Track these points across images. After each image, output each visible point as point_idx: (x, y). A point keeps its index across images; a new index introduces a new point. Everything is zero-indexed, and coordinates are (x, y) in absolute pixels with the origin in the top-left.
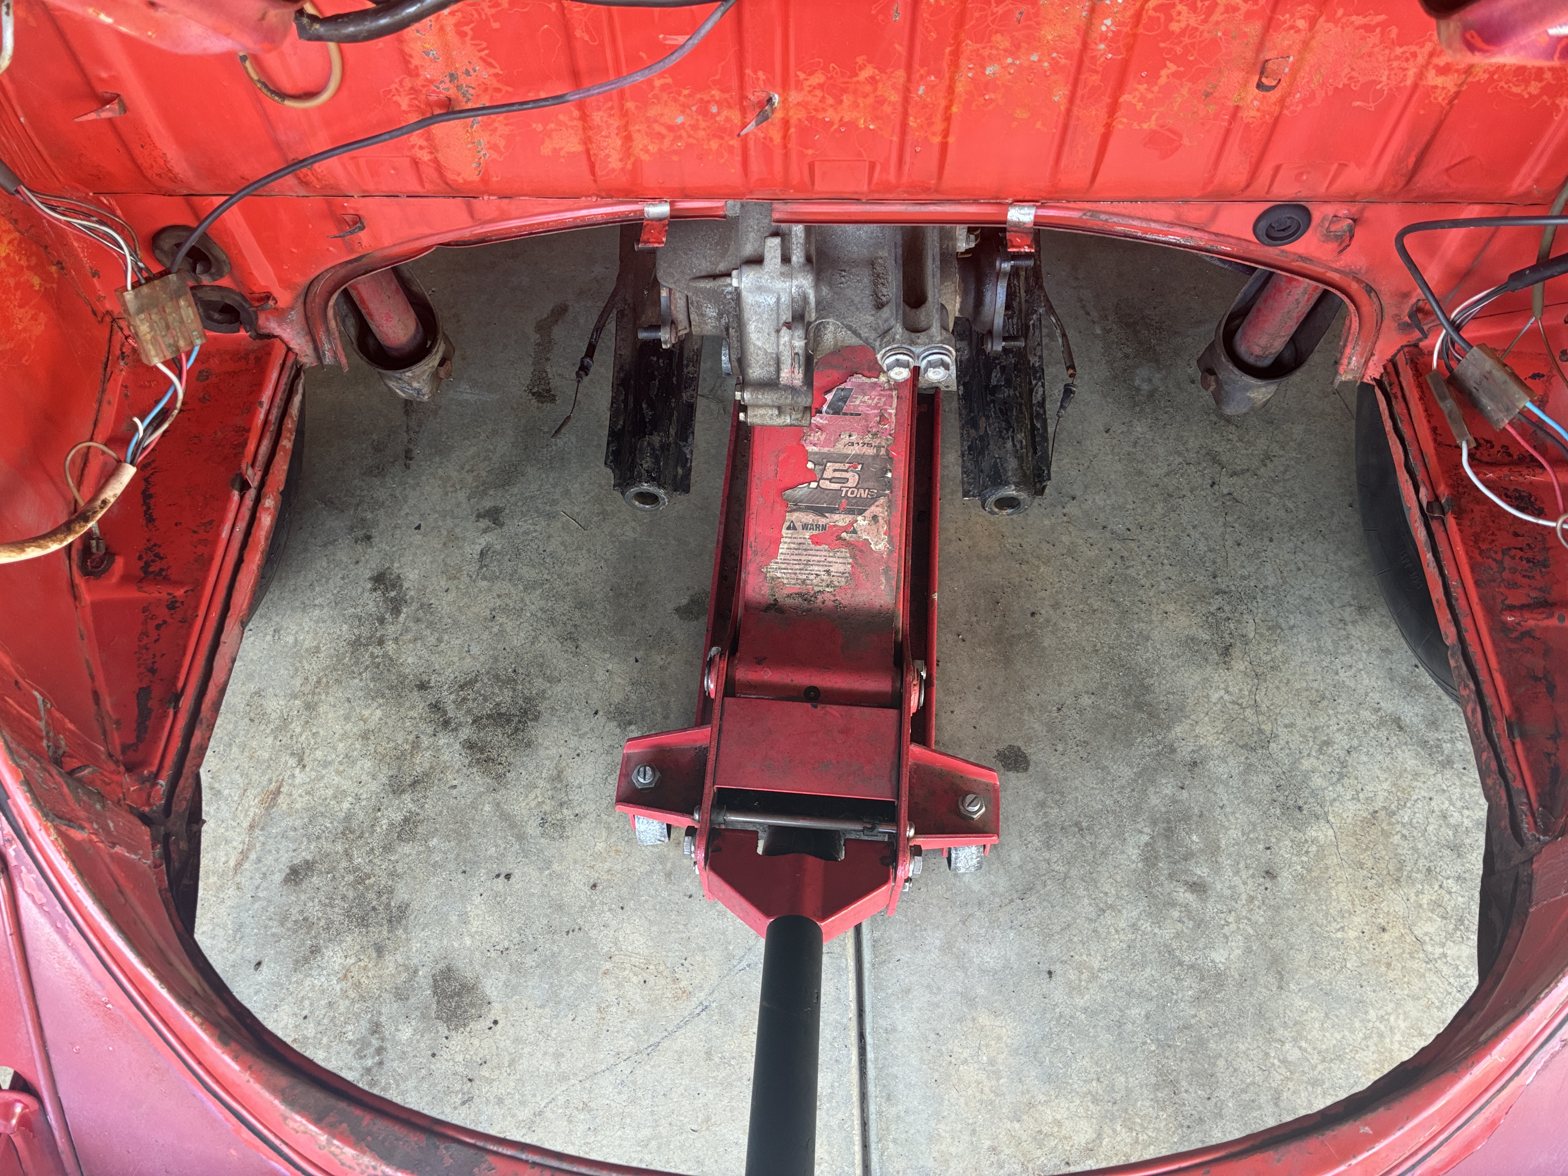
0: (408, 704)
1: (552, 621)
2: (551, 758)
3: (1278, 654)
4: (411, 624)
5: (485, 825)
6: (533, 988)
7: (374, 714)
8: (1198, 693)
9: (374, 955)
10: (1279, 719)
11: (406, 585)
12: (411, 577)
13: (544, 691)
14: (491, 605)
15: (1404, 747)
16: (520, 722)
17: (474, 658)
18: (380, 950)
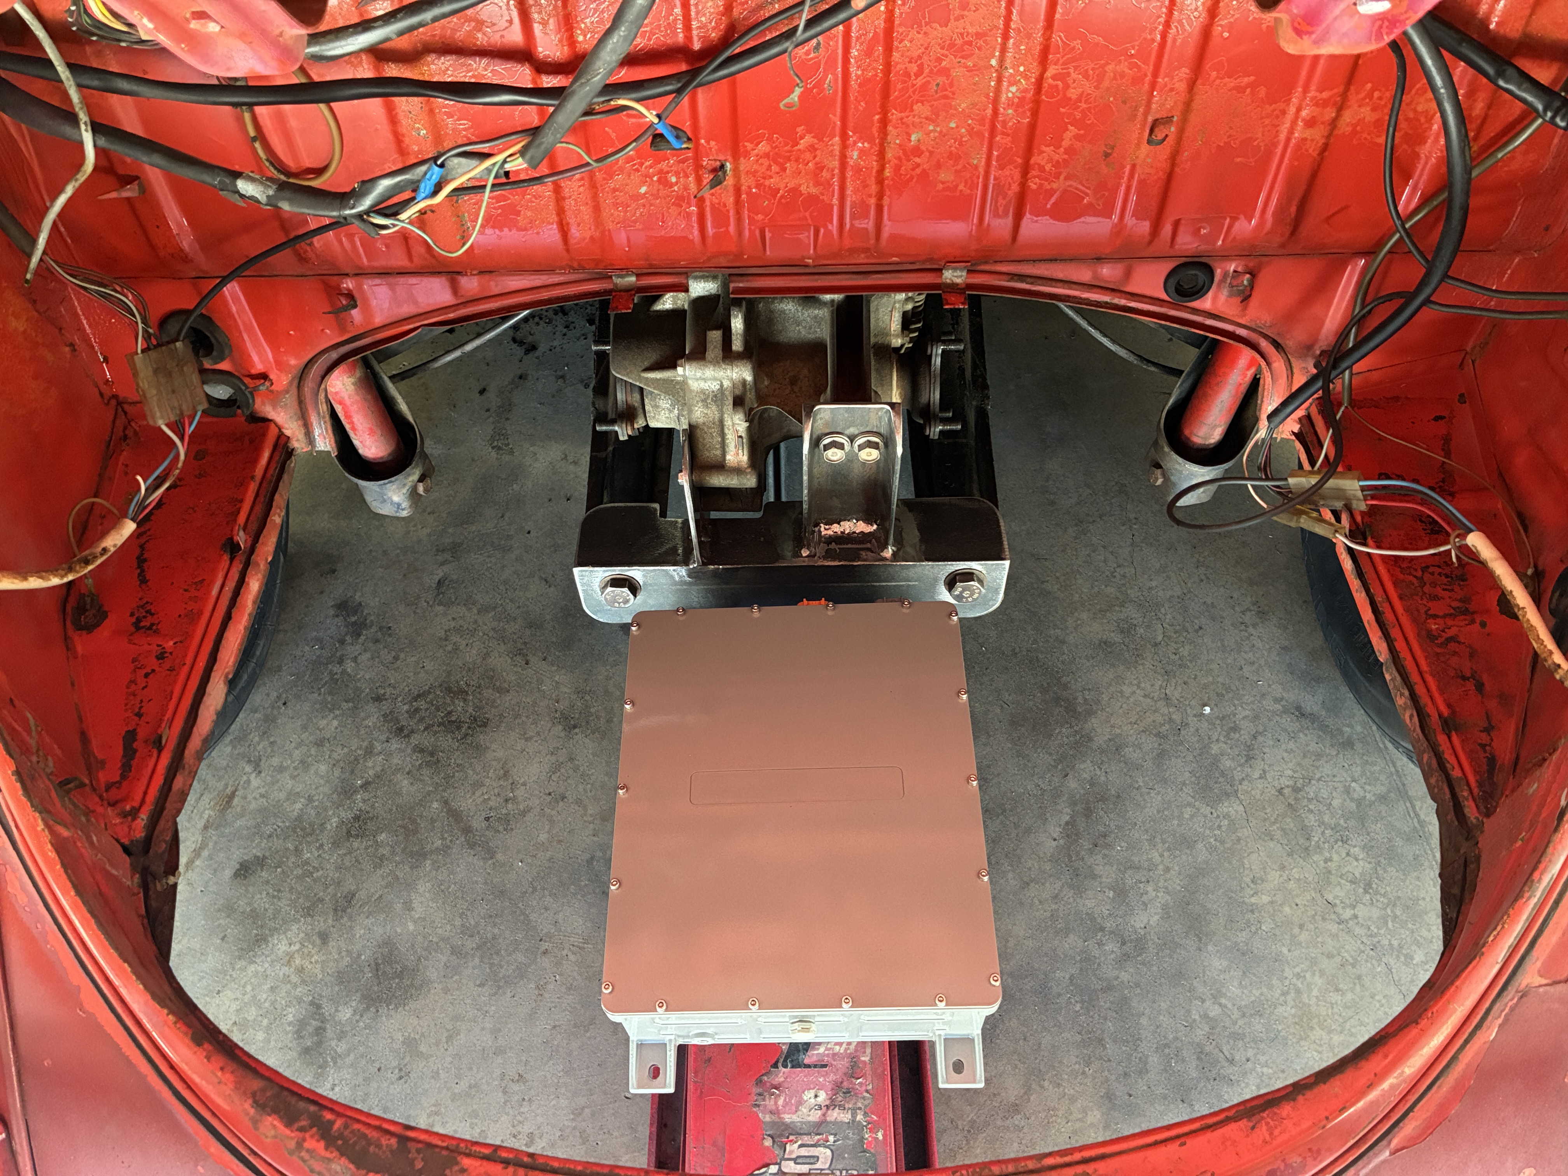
0: (362, 714)
1: (503, 639)
2: (498, 760)
3: (1186, 653)
4: (370, 645)
5: (433, 821)
6: (474, 968)
7: (330, 724)
8: (1112, 689)
9: (318, 942)
10: (1189, 710)
11: (366, 612)
12: (372, 604)
13: (494, 701)
14: (446, 628)
15: (1307, 732)
16: (469, 728)
17: (427, 672)
18: (324, 937)
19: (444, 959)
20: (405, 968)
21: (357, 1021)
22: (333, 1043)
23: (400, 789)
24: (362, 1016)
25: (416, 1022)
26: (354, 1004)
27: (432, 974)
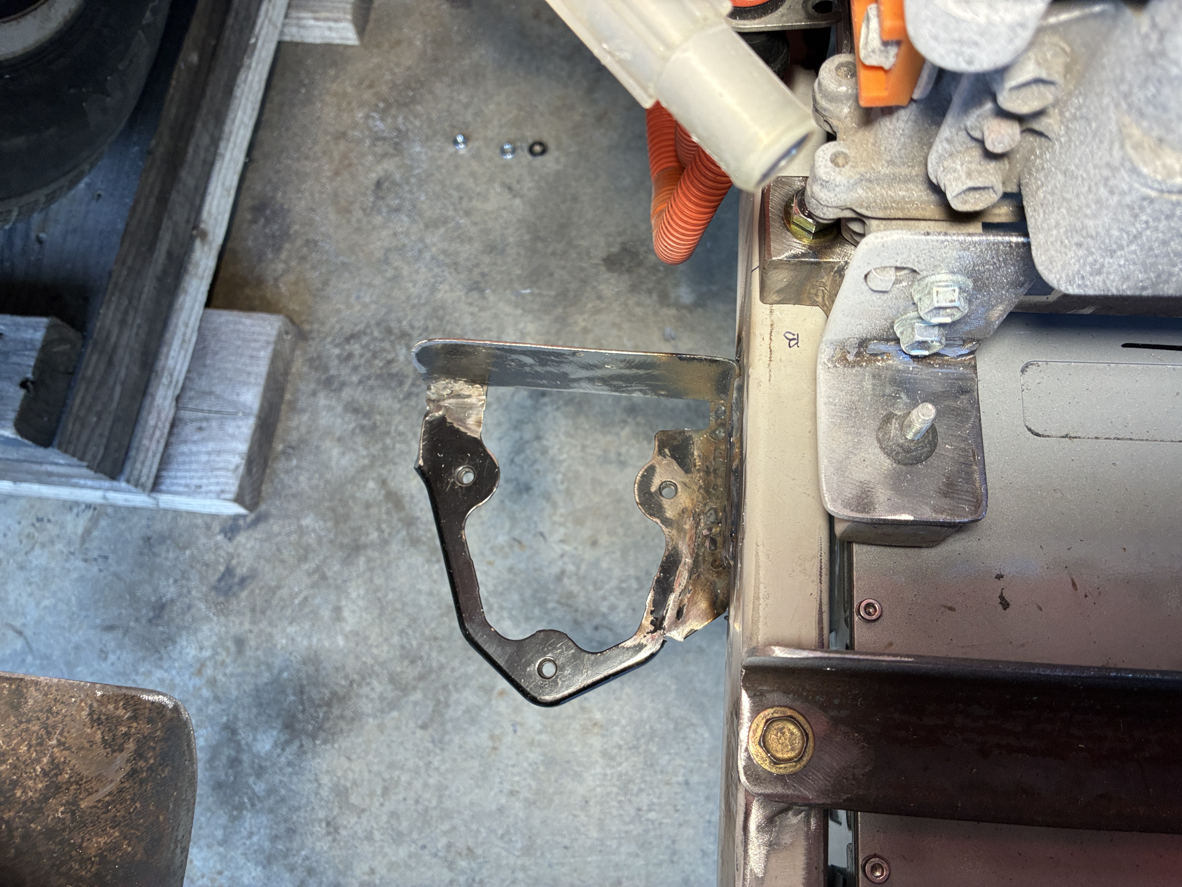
19: (379, 688)
20: (334, 694)
21: (279, 756)
22: (251, 780)
23: (330, 459)
24: (283, 749)
25: (346, 764)
26: (275, 733)
27: (367, 707)
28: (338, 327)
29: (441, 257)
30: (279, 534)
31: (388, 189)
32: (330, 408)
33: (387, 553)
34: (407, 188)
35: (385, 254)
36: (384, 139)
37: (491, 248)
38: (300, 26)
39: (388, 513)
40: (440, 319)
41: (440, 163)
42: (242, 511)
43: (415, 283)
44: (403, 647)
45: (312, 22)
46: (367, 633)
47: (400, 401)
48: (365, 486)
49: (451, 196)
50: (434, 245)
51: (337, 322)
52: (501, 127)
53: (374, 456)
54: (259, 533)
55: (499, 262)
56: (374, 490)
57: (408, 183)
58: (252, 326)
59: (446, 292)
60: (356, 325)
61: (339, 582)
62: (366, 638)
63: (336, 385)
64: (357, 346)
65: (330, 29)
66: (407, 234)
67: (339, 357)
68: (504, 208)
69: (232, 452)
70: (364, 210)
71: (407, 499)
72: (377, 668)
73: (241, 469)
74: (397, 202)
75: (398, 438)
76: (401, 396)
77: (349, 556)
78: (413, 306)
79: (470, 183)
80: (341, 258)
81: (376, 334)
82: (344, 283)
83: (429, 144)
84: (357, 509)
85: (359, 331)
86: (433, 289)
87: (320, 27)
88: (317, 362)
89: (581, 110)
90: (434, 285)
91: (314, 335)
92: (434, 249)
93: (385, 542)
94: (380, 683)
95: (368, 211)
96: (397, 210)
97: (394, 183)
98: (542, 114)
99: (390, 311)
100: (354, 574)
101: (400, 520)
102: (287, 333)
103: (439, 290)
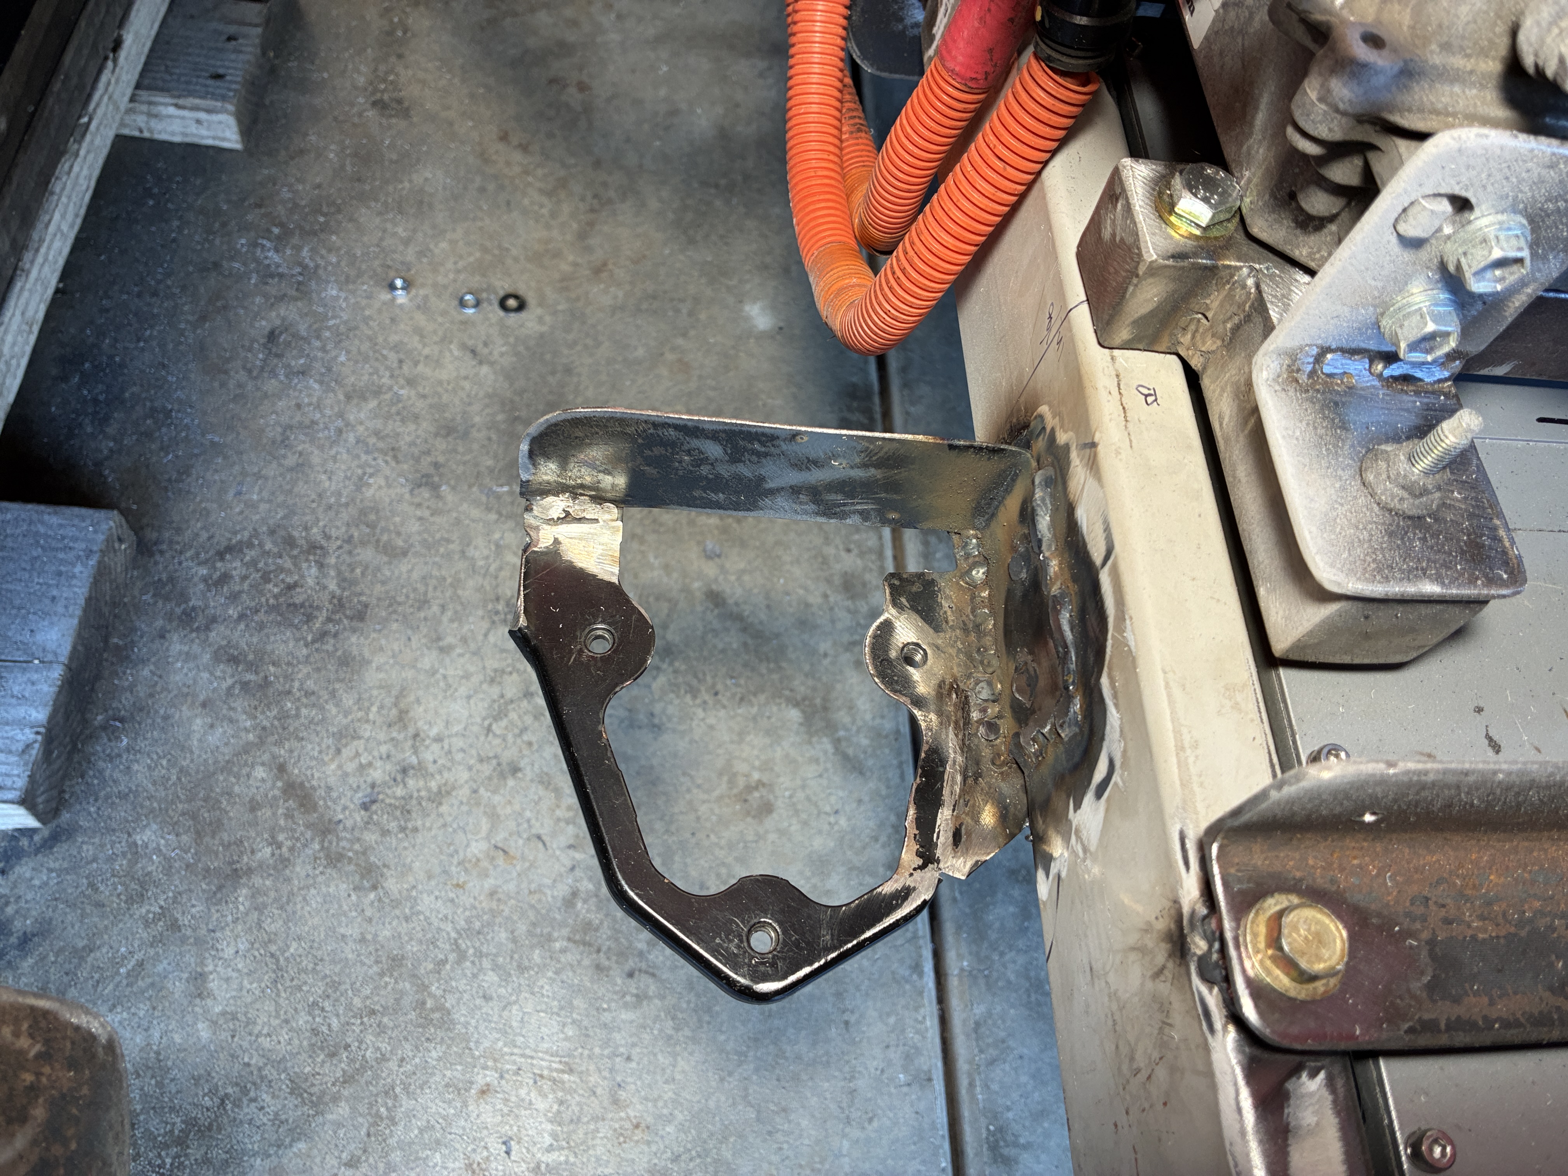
28: (204, 535)
29: (372, 440)
30: (95, 860)
31: (288, 344)
32: (189, 657)
33: (288, 880)
34: (318, 344)
35: (283, 433)
36: (281, 276)
37: (448, 430)
38: (150, 115)
39: (289, 816)
40: (372, 526)
41: (367, 313)
42: (30, 821)
43: (330, 475)
44: (315, 1032)
45: (172, 110)
46: (252, 1014)
47: (306, 645)
48: (248, 776)
49: (385, 358)
50: (361, 423)
51: (204, 528)
52: (458, 272)
53: (264, 728)
54: (55, 860)
55: (461, 449)
56: (263, 780)
57: (318, 337)
58: (61, 526)
59: (380, 487)
60: (235, 533)
61: (203, 932)
62: (250, 1022)
63: (201, 620)
64: (238, 564)
65: (198, 122)
66: (318, 407)
67: (205, 580)
68: (466, 378)
69: (21, 723)
70: (250, 371)
71: (322, 792)
72: (270, 1072)
73: (35, 751)
74: (302, 361)
75: (304, 700)
76: (309, 638)
77: (220, 888)
78: (330, 507)
79: (415, 342)
80: (209, 437)
81: (268, 546)
82: (216, 471)
83: (351, 287)
84: (235, 813)
85: (240, 542)
86: (361, 484)
87: (183, 118)
88: (168, 588)
89: (571, 258)
90: (361, 479)
91: (164, 547)
92: (361, 429)
93: (285, 862)
94: (274, 1096)
95: (255, 373)
96: (303, 373)
97: (296, 336)
98: (516, 260)
99: (291, 513)
100: (230, 918)
101: (308, 826)
102: (120, 540)
103: (369, 485)
